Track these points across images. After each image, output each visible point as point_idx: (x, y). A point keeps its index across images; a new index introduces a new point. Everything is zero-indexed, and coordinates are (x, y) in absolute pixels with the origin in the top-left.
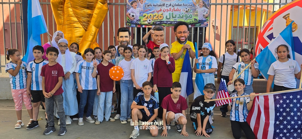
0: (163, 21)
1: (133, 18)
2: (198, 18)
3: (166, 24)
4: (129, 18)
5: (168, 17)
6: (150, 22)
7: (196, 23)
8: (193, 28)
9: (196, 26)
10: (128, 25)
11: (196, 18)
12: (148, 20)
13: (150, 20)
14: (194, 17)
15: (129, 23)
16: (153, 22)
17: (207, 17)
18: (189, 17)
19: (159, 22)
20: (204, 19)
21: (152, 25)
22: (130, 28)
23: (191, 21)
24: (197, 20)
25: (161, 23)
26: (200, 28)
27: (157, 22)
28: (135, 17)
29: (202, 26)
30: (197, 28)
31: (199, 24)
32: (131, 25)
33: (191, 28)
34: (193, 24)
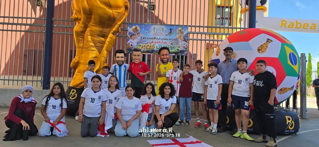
0: (154, 50)
1: (132, 46)
2: (180, 49)
3: (156, 52)
4: (129, 47)
5: (158, 47)
6: (144, 50)
7: (178, 53)
8: (176, 56)
9: (178, 55)
10: (128, 51)
11: (178, 48)
12: (143, 49)
13: (144, 49)
14: (177, 48)
15: (128, 50)
16: (147, 50)
17: (186, 48)
18: (173, 48)
19: (151, 50)
20: (184, 50)
21: (145, 52)
22: (129, 54)
23: (175, 51)
24: (179, 50)
25: (152, 51)
26: (181, 56)
27: (150, 50)
28: (133, 46)
29: (183, 54)
30: (179, 56)
31: (181, 53)
32: (130, 52)
33: (175, 56)
34: (176, 53)
